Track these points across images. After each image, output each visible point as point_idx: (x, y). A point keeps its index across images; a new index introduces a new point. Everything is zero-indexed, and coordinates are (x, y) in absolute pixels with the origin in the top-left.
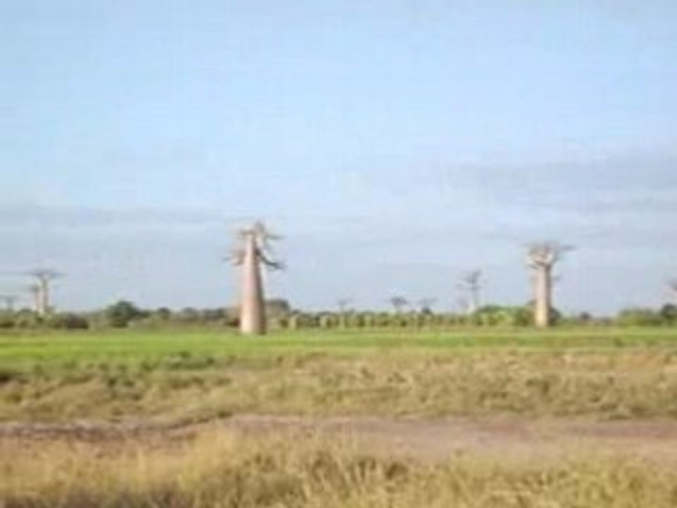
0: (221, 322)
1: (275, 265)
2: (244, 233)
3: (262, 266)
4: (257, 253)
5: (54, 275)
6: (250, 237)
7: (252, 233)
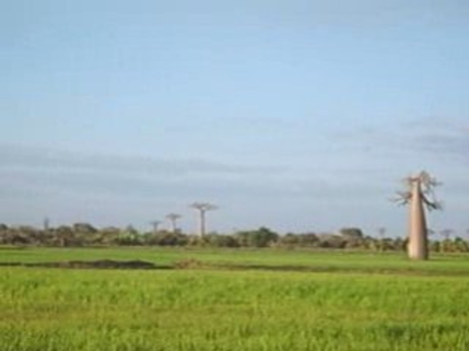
0: (315, 244)
1: (434, 206)
2: (411, 180)
3: (425, 205)
4: (421, 196)
5: (210, 208)
6: (415, 184)
7: (418, 180)
